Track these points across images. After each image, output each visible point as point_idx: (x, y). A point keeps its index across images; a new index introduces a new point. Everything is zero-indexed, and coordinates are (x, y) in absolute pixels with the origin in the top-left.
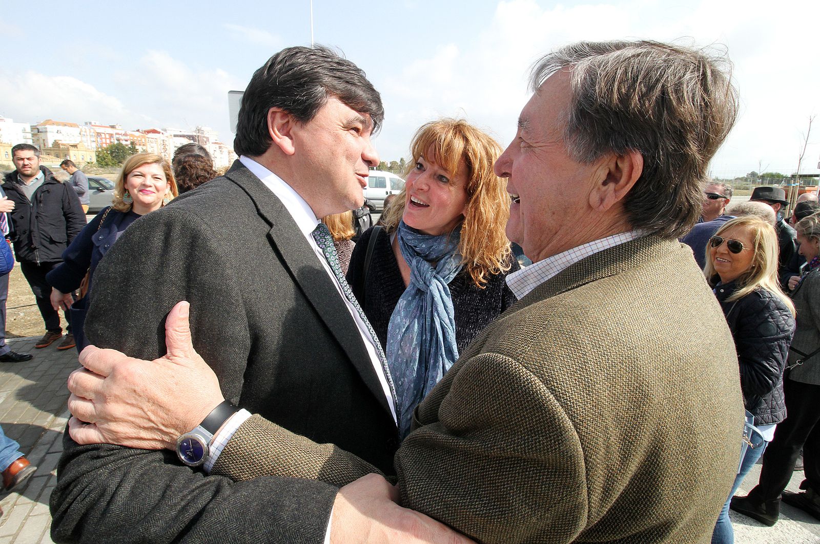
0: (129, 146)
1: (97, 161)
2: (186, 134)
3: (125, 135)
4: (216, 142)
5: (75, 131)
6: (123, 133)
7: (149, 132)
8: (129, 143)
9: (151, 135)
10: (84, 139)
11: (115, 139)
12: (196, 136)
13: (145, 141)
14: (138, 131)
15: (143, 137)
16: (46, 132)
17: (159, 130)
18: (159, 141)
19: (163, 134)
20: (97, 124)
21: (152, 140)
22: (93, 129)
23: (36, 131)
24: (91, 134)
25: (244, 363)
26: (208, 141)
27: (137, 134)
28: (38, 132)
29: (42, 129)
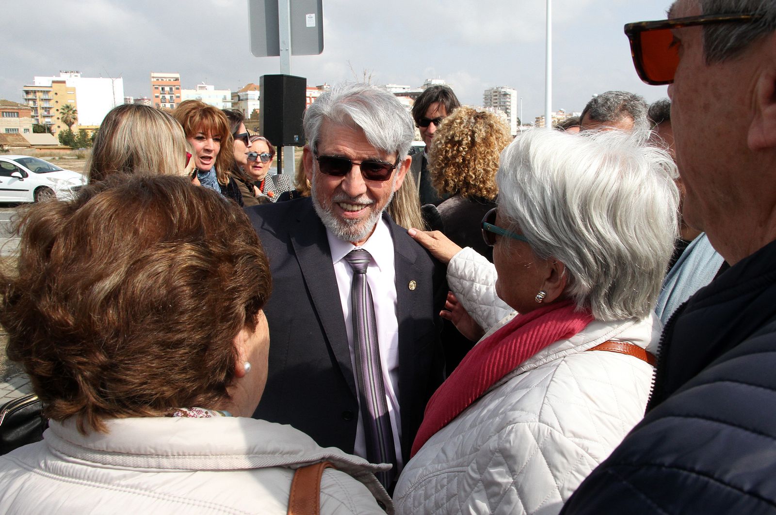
23: (236, 100)
28: (239, 101)
29: (243, 96)
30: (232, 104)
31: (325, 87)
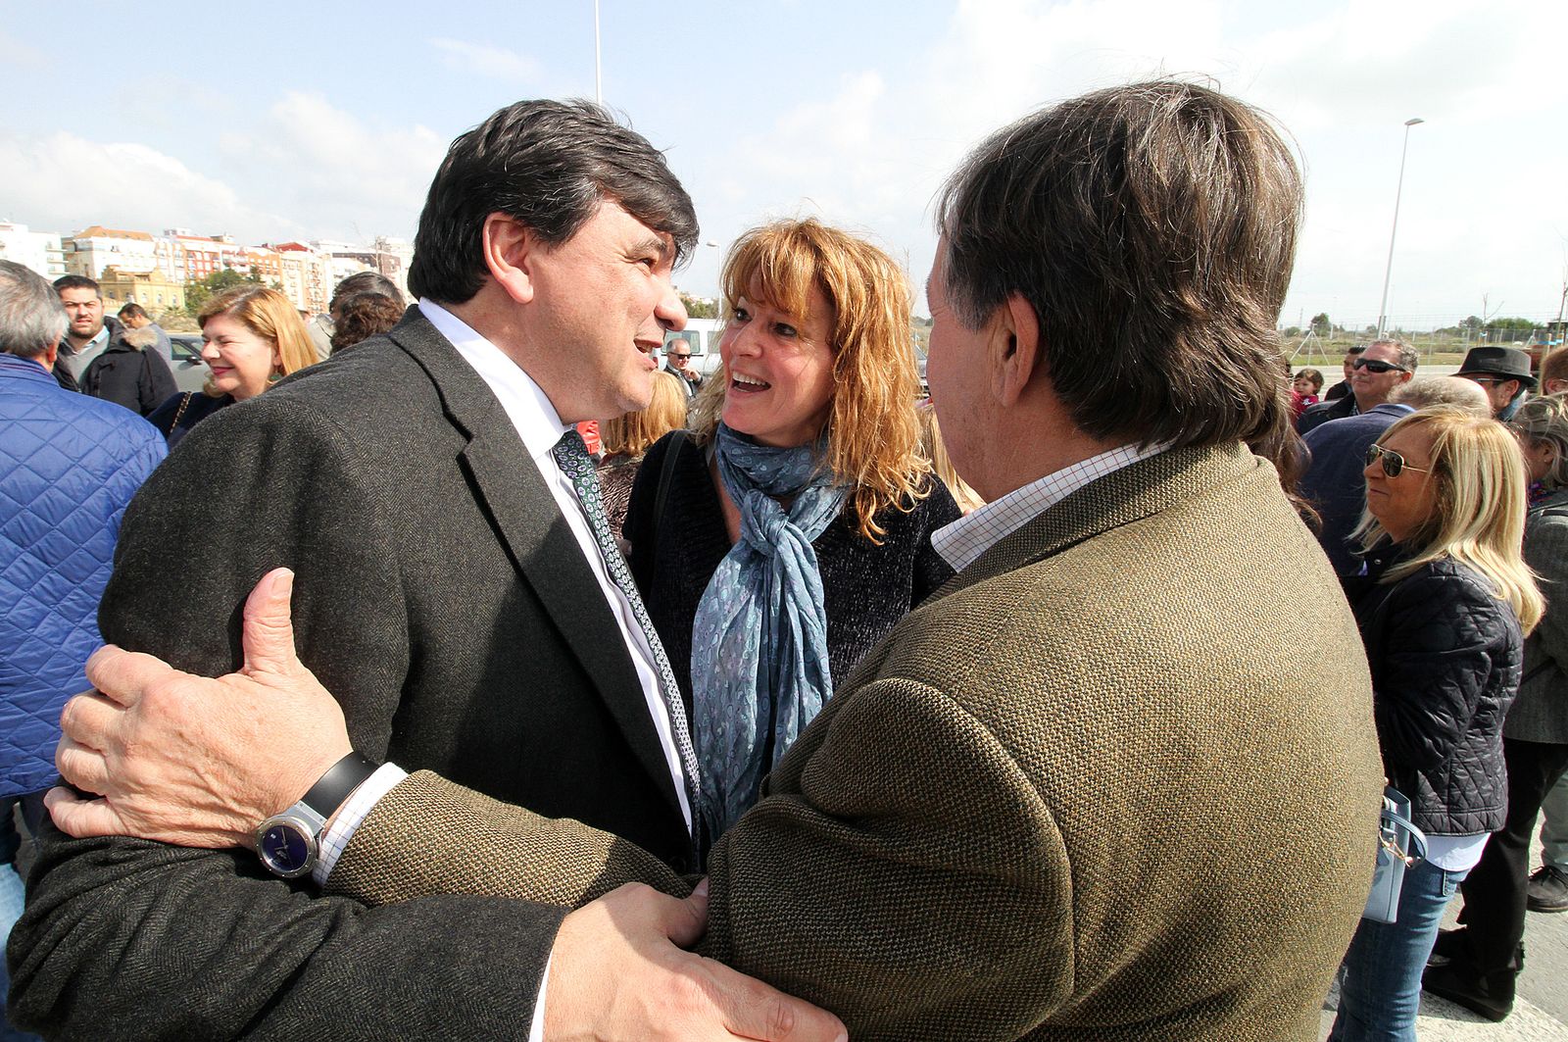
0: (249, 275)
1: (187, 304)
2: (356, 251)
3: (241, 254)
5: (146, 247)
6: (237, 250)
7: (285, 248)
8: (247, 269)
9: (290, 254)
10: (163, 262)
11: (221, 261)
12: (374, 255)
13: (279, 265)
14: (265, 246)
15: (276, 258)
16: (91, 249)
17: (304, 244)
18: (305, 265)
19: (312, 251)
20: (187, 234)
21: (292, 263)
22: (180, 243)
23: (73, 246)
24: (177, 252)
25: (397, 698)
26: (399, 265)
27: (263, 252)
28: (76, 251)
29: (83, 244)
30: (64, 254)
31: (225, 239)
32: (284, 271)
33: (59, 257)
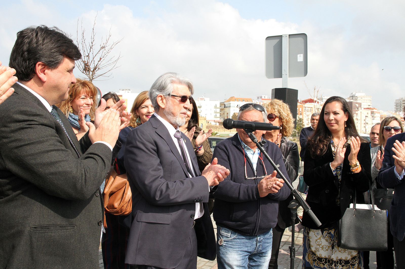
4: (369, 107)
9: (308, 105)
13: (302, 110)
15: (301, 106)
16: (230, 107)
17: (315, 99)
19: (318, 102)
20: (266, 98)
21: (308, 108)
23: (223, 106)
26: (361, 107)
29: (227, 105)
30: (220, 110)
32: (304, 112)
33: (218, 110)
